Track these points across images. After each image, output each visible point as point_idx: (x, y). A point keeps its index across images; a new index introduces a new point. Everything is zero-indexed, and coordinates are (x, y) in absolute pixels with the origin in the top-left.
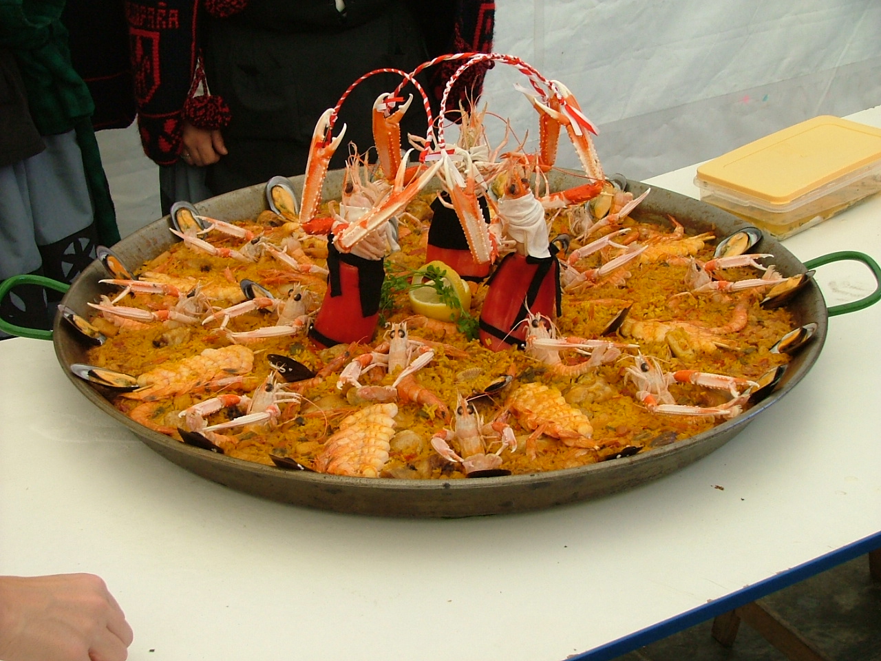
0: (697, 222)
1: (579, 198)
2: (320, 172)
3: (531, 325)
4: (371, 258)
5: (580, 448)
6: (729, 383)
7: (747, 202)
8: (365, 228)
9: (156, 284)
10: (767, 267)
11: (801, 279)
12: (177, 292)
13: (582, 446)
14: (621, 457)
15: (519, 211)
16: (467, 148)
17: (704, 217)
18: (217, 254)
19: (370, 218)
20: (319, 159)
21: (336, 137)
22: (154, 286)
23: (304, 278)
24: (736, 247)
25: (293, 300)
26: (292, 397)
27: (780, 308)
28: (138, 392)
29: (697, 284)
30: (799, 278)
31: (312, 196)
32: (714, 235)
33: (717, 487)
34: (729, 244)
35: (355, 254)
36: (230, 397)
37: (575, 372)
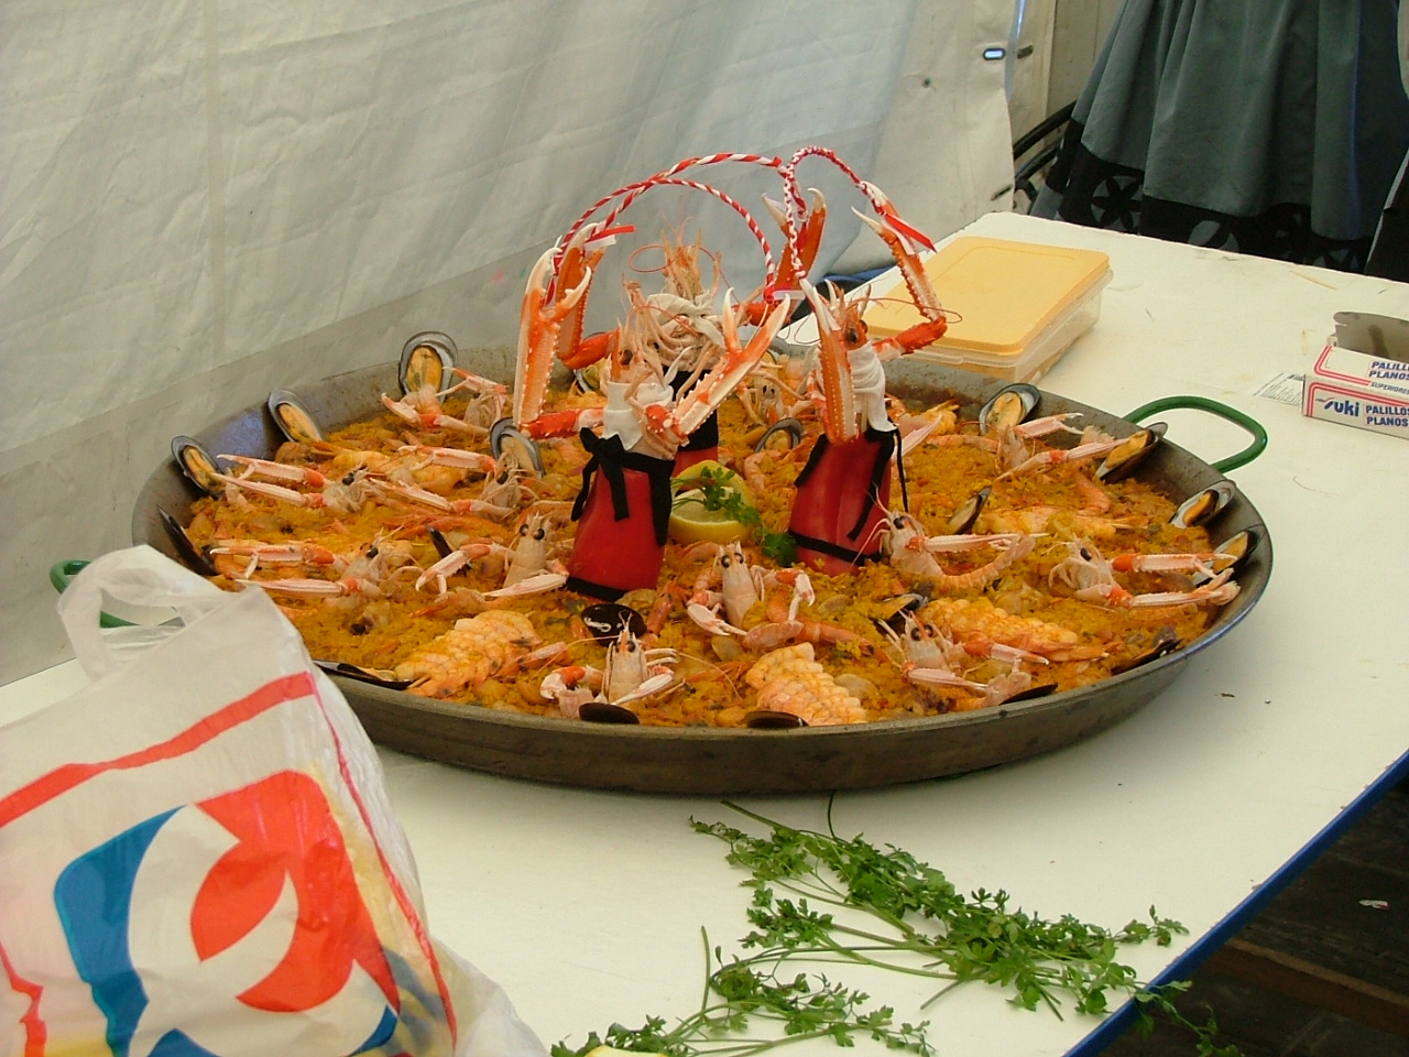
0: (921, 390)
1: (920, 342)
2: (549, 343)
3: (893, 527)
4: (664, 456)
5: (1078, 661)
6: (1193, 561)
7: (957, 358)
8: (707, 403)
9: (293, 547)
10: (1082, 430)
11: (1146, 436)
12: (331, 555)
13: (1081, 657)
14: (1168, 653)
15: (860, 366)
16: (691, 297)
17: (929, 381)
18: (306, 505)
19: (711, 389)
20: (545, 323)
21: (574, 288)
22: (292, 550)
23: (467, 521)
24: (1008, 413)
25: (532, 540)
26: (665, 656)
27: (1128, 480)
28: (418, 686)
29: (1016, 460)
30: (1143, 435)
31: (539, 381)
32: (955, 403)
33: (1224, 695)
34: (996, 409)
35: (643, 453)
36: (571, 671)
37: (978, 580)
